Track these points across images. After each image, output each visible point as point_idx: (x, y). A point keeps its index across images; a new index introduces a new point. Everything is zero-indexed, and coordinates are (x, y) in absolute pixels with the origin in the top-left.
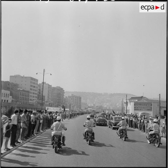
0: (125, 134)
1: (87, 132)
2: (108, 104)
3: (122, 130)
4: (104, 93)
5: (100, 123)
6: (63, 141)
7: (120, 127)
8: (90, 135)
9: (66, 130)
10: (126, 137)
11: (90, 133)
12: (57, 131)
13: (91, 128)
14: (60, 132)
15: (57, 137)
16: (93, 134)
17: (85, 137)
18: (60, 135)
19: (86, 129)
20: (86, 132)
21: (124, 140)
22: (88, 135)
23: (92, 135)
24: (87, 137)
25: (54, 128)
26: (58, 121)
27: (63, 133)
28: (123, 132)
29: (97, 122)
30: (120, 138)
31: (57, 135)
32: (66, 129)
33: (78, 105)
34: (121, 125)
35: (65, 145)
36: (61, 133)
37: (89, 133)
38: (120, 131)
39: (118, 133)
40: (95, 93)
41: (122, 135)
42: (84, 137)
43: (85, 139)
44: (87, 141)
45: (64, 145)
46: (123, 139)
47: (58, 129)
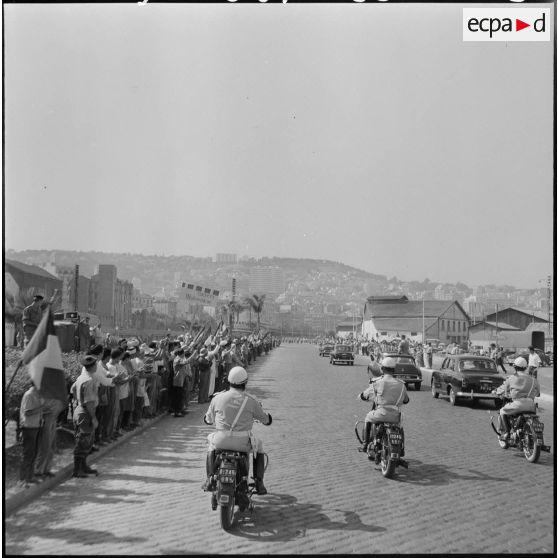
6: (258, 475)
7: (509, 400)
9: (269, 424)
13: (395, 407)
14: (244, 434)
15: (229, 460)
17: (368, 441)
20: (370, 425)
25: (218, 417)
31: (231, 451)
32: (268, 419)
34: (513, 391)
36: (246, 442)
37: (389, 431)
43: (364, 450)
45: (261, 490)
47: (235, 421)
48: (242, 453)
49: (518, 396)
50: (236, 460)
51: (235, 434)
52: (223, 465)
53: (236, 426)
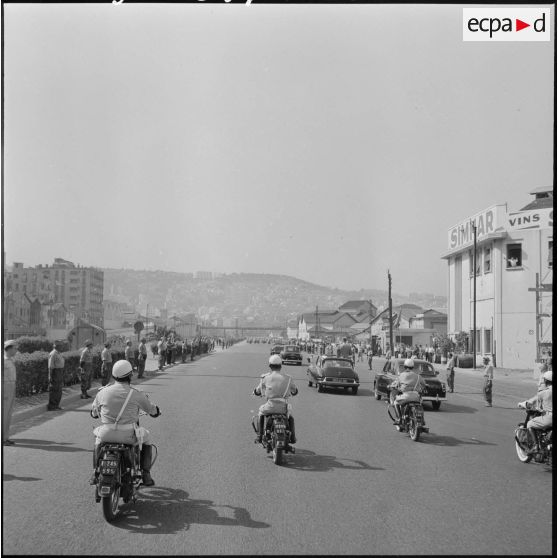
0: (418, 418)
1: (269, 415)
2: (212, 310)
3: (407, 403)
4: (198, 273)
5: (335, 382)
7: (400, 393)
8: (280, 426)
9: (156, 416)
10: (422, 430)
11: (279, 420)
12: (113, 426)
13: (282, 400)
14: (130, 427)
15: (112, 452)
16: (290, 423)
17: (262, 433)
18: (130, 441)
19: (265, 407)
20: (262, 417)
21: (413, 438)
22: (270, 426)
23: (287, 428)
24: (268, 435)
25: (103, 411)
26: (120, 380)
27: (141, 432)
28: (409, 412)
29: (323, 377)
30: (401, 430)
31: (115, 444)
32: (155, 412)
33: (87, 308)
34: (403, 387)
35: (153, 483)
36: (131, 434)
37: (275, 422)
38: (398, 406)
39: (394, 416)
40: (166, 273)
41: (408, 420)
42: (256, 436)
43: (260, 441)
44: (270, 449)
45: (148, 482)
46: (413, 434)
47: (120, 414)
48: (126, 445)
49: (406, 390)
50: (119, 451)
51: (120, 427)
52: (105, 458)
53: (120, 419)
